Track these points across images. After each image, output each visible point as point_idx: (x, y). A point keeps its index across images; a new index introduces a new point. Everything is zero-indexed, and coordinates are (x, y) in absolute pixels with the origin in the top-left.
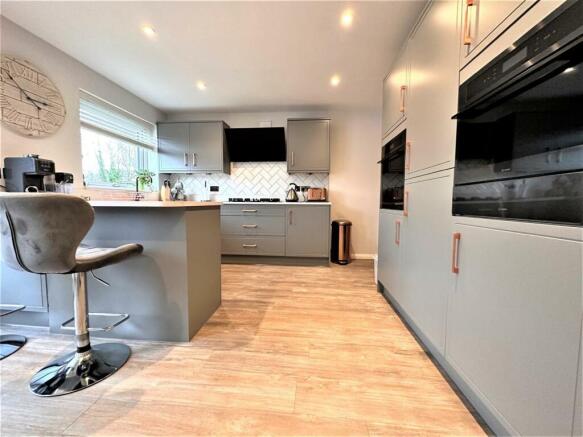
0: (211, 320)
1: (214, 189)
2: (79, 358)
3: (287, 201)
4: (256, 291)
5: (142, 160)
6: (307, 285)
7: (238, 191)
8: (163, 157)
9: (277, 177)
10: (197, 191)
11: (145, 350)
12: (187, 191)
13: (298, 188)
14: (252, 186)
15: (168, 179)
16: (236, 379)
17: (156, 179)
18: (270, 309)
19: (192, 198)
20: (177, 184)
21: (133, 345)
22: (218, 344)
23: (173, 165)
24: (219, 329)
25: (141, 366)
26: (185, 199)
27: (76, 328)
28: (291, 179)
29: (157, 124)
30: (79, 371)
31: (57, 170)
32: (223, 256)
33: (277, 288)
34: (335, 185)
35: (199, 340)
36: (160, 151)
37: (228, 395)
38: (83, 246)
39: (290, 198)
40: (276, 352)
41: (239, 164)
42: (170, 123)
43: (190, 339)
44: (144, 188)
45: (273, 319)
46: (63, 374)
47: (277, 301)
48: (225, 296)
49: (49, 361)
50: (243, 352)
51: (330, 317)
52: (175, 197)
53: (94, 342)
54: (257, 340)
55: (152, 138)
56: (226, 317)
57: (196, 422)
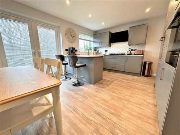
0: (99, 82)
1: (106, 51)
2: (77, 82)
3: (127, 54)
4: (112, 79)
5: (90, 45)
6: (127, 80)
7: (112, 51)
8: (95, 43)
9: (125, 47)
10: (102, 52)
11: (86, 84)
12: (100, 52)
13: (132, 50)
14: (117, 50)
15: (95, 49)
16: (100, 93)
17: (93, 49)
18: (113, 83)
19: (101, 53)
20: (97, 50)
21: (85, 83)
22: (99, 86)
23: (97, 45)
24: (100, 84)
25: (85, 86)
26: (99, 54)
27: (77, 77)
28: (130, 47)
29: (94, 35)
30: (77, 84)
31: (75, 49)
32: (103, 69)
33: (118, 79)
34: (147, 49)
35: (95, 85)
36: (94, 42)
37: (97, 94)
38: (77, 63)
39: (128, 53)
40: (110, 91)
41: (113, 43)
42: (96, 34)
43: (94, 84)
44: (90, 52)
45: (113, 85)
46: (75, 84)
47: (116, 82)
48: (103, 78)
49: (73, 82)
50: (103, 89)
51: (129, 89)
52: (97, 54)
53: (79, 81)
54: (107, 88)
55: (92, 39)
56: (102, 82)
57: (91, 96)
